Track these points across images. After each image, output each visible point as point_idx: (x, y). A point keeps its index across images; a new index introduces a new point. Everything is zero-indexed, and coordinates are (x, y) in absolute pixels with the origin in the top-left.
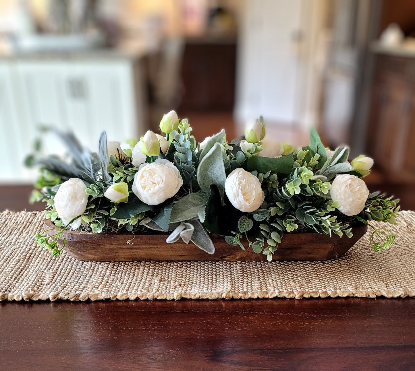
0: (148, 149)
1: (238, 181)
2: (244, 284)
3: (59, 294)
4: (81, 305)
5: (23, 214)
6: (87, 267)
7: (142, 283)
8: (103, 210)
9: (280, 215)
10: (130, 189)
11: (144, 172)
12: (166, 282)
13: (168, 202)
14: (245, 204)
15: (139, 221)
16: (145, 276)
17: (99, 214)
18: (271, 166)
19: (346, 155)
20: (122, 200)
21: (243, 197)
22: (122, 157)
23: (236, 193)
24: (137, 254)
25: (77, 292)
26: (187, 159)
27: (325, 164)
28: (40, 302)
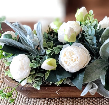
8: (40, 73)
10: (57, 61)
13: (81, 71)
15: (63, 81)
22: (51, 30)
26: (93, 42)
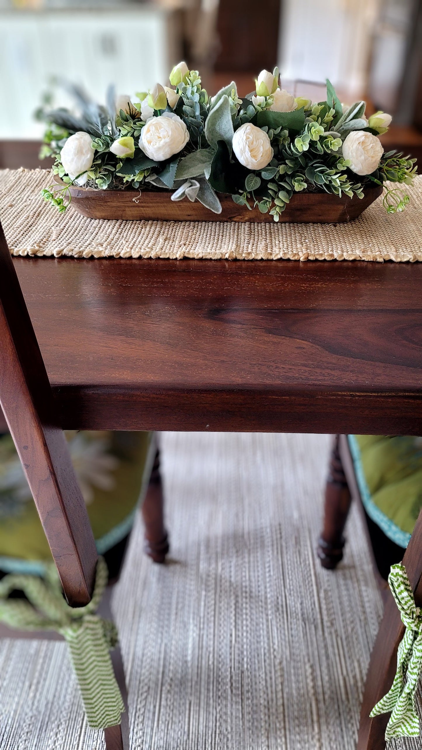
0: (154, 102)
1: (245, 136)
2: (249, 245)
3: (63, 250)
4: (85, 262)
5: (37, 172)
6: (94, 225)
7: (147, 242)
8: (110, 166)
9: (289, 173)
10: (136, 143)
11: (150, 125)
12: (171, 241)
13: (174, 158)
14: (252, 160)
15: (145, 177)
16: (150, 235)
17: (106, 170)
18: (281, 121)
19: (362, 111)
20: (129, 154)
21: (250, 154)
22: (133, 112)
23: (243, 149)
24: (144, 212)
25: (81, 249)
26: (194, 113)
27: (340, 121)
28: (45, 257)
